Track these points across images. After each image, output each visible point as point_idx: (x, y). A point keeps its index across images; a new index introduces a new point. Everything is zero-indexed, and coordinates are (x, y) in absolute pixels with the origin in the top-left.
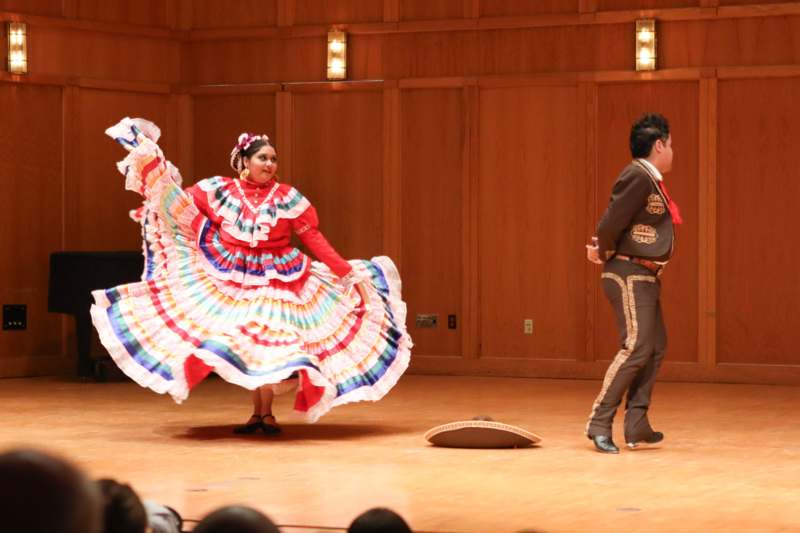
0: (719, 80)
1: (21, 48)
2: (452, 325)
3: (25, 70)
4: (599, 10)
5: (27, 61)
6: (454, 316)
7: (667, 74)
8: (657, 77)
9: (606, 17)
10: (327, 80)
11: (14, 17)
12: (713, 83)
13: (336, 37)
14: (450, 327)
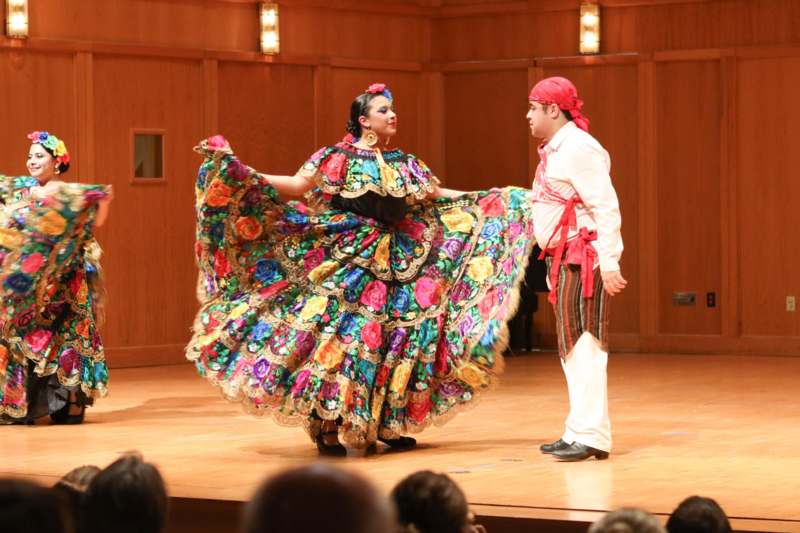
1: (273, 28)
2: (711, 302)
5: (281, 41)
6: (713, 294)
10: (580, 54)
13: (589, 10)
14: (709, 305)
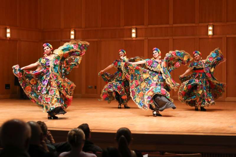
0: (148, 40)
1: (9, 33)
2: (95, 88)
3: (10, 37)
4: (125, 26)
5: (10, 35)
6: (96, 86)
7: (138, 38)
8: (136, 39)
9: (126, 27)
10: (71, 39)
11: (8, 27)
12: (147, 40)
13: (72, 31)
